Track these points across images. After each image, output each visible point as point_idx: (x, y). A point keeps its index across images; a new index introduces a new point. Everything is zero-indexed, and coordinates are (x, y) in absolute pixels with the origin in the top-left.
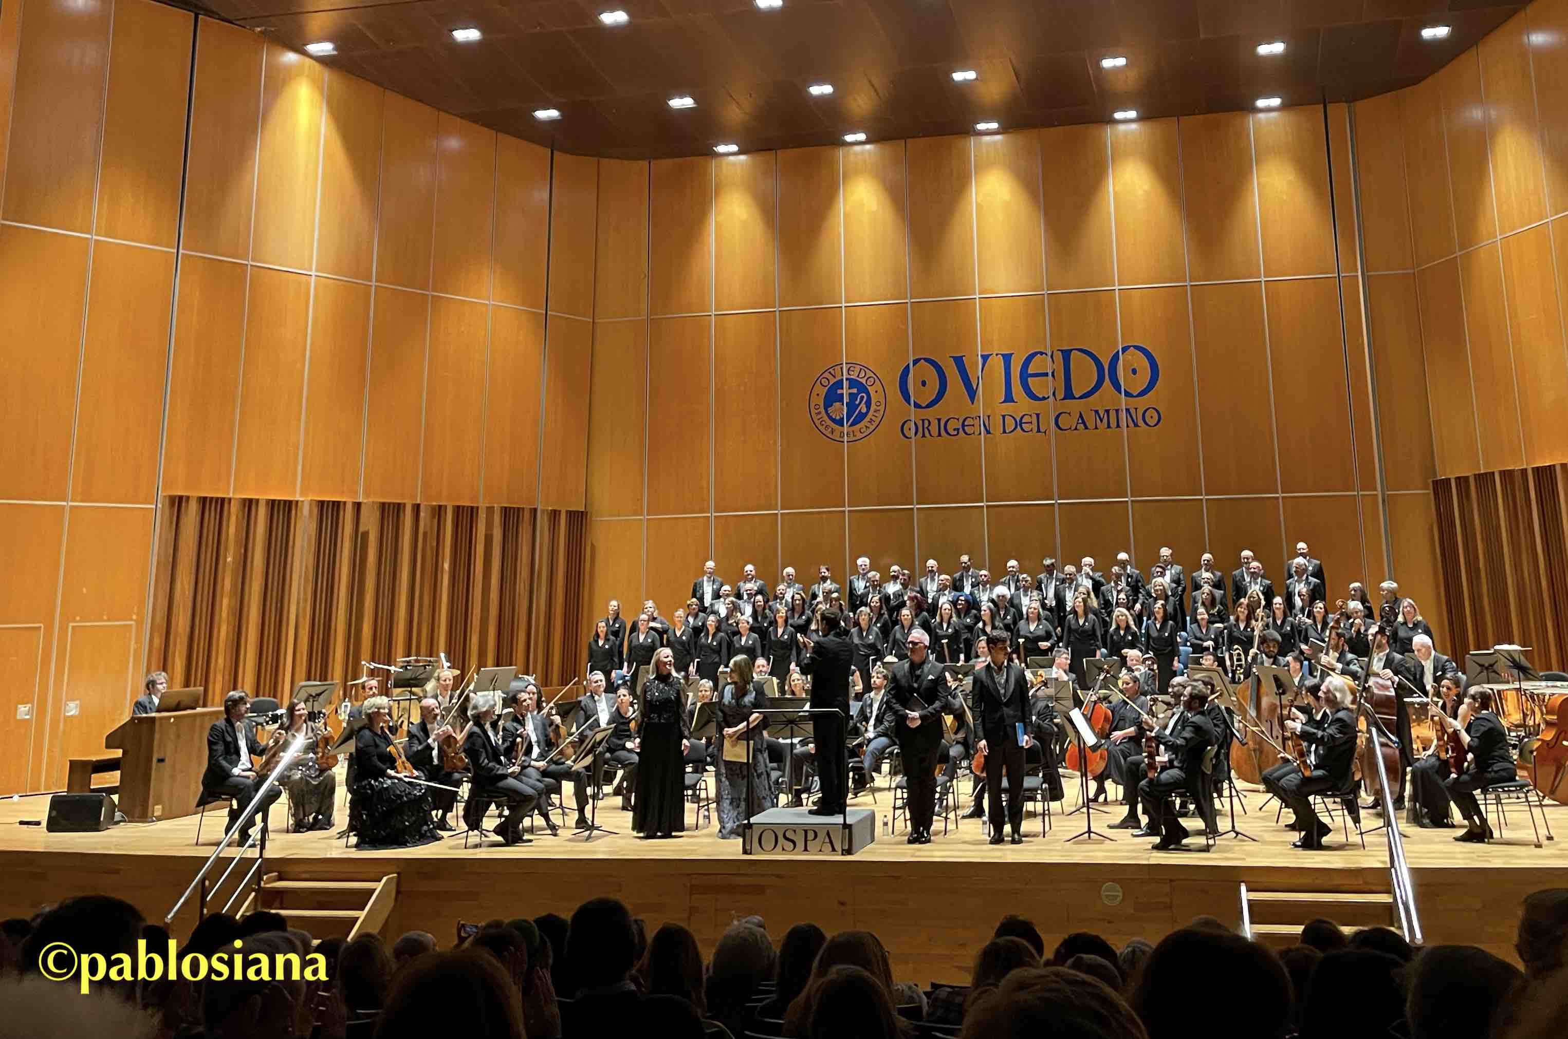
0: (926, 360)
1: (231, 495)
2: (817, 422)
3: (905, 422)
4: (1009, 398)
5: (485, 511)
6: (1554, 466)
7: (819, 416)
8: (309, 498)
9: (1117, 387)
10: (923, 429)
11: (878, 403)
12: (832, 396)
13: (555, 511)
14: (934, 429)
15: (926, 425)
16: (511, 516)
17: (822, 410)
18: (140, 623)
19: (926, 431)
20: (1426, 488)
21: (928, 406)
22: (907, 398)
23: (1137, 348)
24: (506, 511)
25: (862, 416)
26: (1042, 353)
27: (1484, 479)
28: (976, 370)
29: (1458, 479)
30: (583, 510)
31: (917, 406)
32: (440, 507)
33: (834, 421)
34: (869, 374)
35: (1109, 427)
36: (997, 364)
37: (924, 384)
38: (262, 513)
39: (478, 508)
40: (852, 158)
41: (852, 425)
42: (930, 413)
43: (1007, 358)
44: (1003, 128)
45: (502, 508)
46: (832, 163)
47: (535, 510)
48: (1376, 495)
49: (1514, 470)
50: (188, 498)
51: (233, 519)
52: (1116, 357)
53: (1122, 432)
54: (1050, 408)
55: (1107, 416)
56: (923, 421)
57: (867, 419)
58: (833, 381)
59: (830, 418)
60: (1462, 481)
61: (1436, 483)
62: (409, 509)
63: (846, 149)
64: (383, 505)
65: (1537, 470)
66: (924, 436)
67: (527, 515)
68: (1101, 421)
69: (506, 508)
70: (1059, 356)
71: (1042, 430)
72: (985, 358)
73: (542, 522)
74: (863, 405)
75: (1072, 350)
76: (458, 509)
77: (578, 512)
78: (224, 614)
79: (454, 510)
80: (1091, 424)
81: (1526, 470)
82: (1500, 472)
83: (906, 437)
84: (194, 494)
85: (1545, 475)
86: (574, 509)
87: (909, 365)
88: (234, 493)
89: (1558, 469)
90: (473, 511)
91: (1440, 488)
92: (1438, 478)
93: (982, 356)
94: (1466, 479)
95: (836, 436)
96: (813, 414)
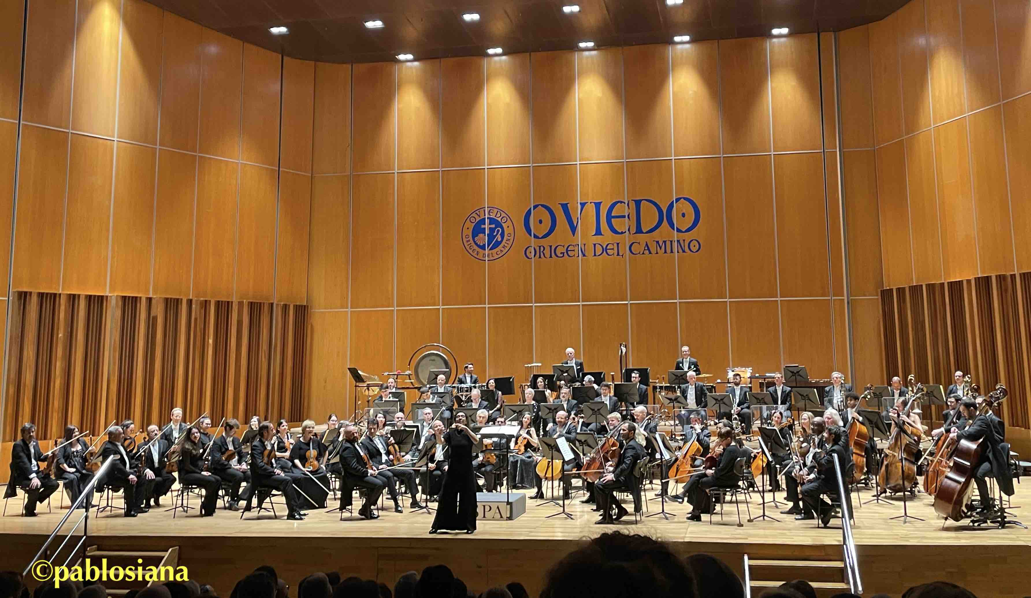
0: (542, 206)
1: (60, 292)
2: (468, 247)
3: (528, 247)
4: (598, 232)
5: (237, 304)
6: (962, 281)
7: (469, 243)
8: (116, 295)
9: (672, 225)
10: (539, 252)
11: (509, 235)
12: (478, 230)
13: (286, 305)
14: (547, 253)
15: (542, 250)
16: (255, 308)
17: (471, 238)
19: (542, 253)
20: (877, 296)
21: (544, 237)
22: (529, 231)
23: (685, 199)
24: (251, 304)
25: (498, 244)
26: (621, 202)
27: (916, 290)
28: (576, 213)
29: (898, 289)
30: (305, 304)
31: (535, 236)
32: (206, 301)
33: (479, 246)
34: (503, 215)
35: (665, 252)
36: (591, 209)
37: (541, 222)
38: (83, 304)
39: (232, 302)
40: (493, 65)
41: (491, 249)
42: (545, 242)
43: (598, 205)
44: (598, 46)
45: (249, 302)
46: (479, 70)
47: (272, 304)
48: (844, 299)
49: (935, 284)
50: (31, 293)
51: (63, 308)
52: (671, 206)
53: (675, 257)
54: (627, 239)
55: (664, 245)
56: (540, 247)
57: (502, 245)
58: (478, 219)
59: (476, 244)
60: (901, 291)
61: (883, 292)
62: (184, 302)
63: (489, 59)
64: (167, 300)
65: (951, 284)
66: (540, 257)
67: (266, 308)
68: (661, 248)
69: (251, 303)
70: (632, 204)
71: (621, 254)
72: (583, 205)
73: (277, 313)
74: (499, 236)
75: (641, 200)
76: (218, 303)
77: (302, 306)
78: (58, 372)
79: (215, 304)
80: (653, 251)
81: (943, 283)
82: (926, 285)
83: (528, 258)
84: (35, 290)
85: (956, 287)
86: (298, 304)
87: (530, 209)
88: (62, 290)
89: (965, 283)
90: (229, 304)
91: (886, 295)
92: (885, 288)
93: (581, 203)
94: (904, 289)
95: (480, 256)
96: (465, 242)
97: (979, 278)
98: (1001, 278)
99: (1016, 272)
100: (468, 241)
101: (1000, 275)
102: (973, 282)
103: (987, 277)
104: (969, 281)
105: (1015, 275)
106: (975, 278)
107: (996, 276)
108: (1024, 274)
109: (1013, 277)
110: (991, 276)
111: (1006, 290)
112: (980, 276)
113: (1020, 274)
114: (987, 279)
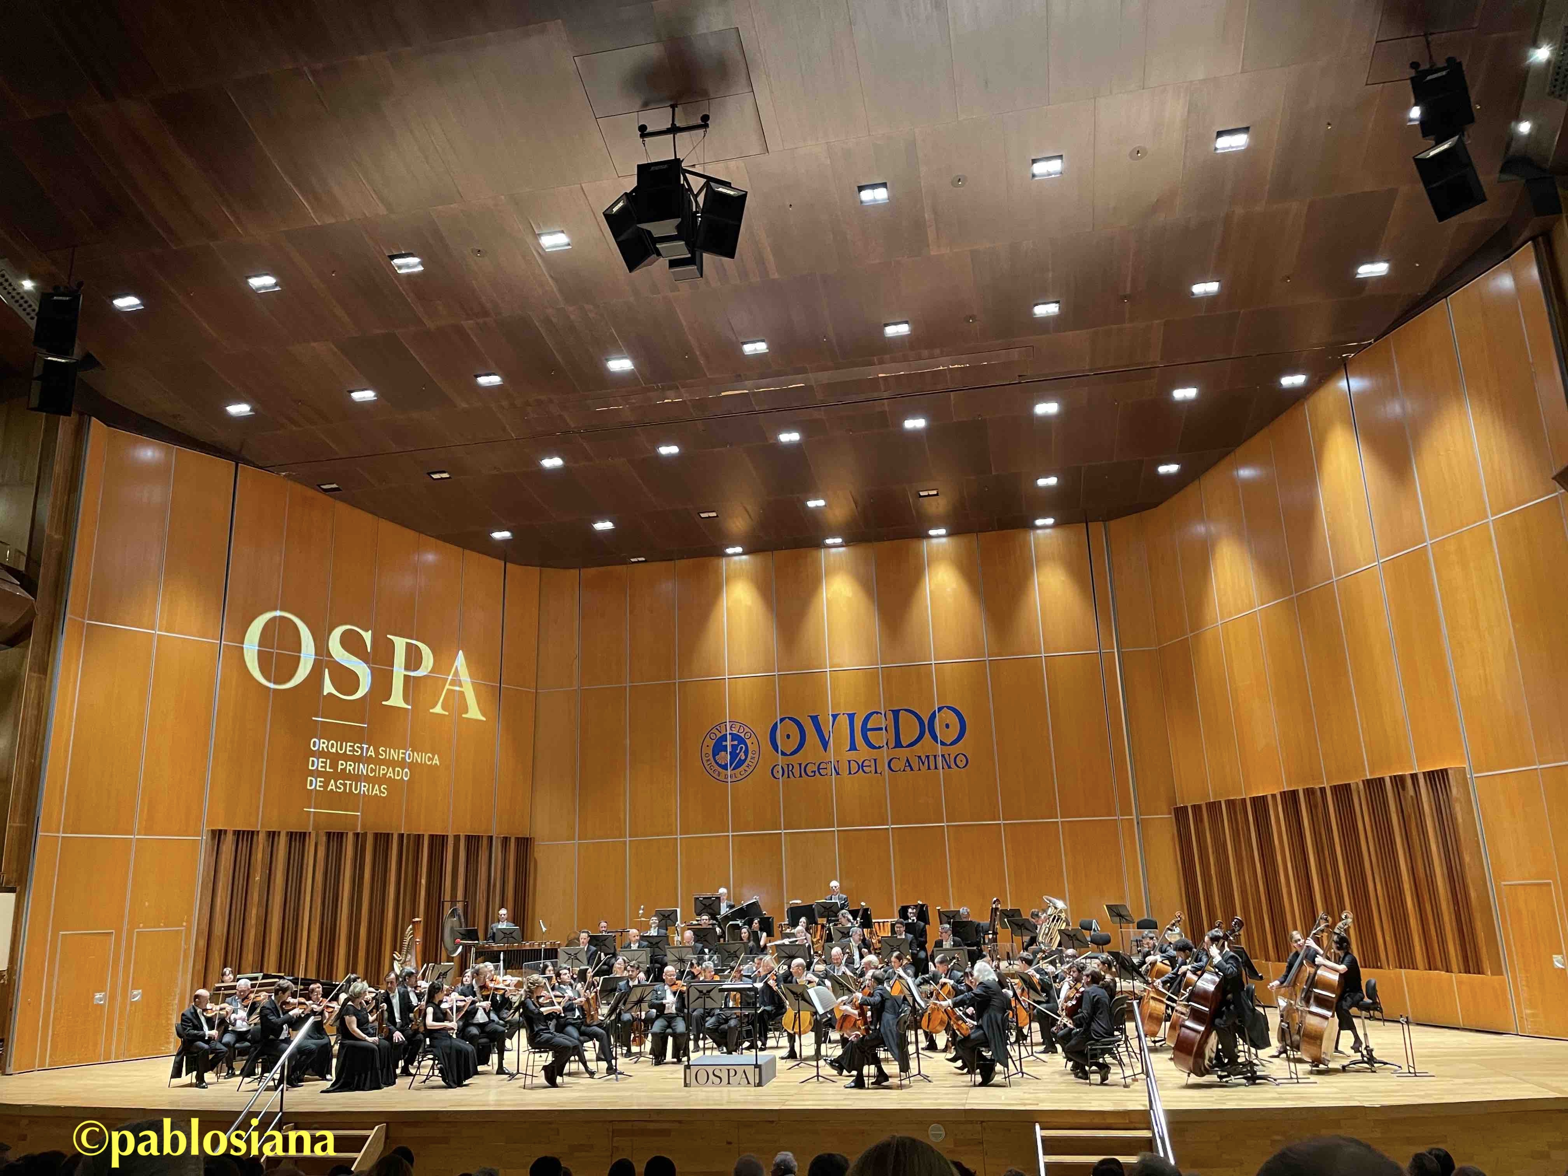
0: (791, 719)
1: (259, 829)
2: (708, 767)
3: (775, 766)
4: (853, 747)
5: (453, 837)
6: (1266, 796)
7: (709, 763)
8: (320, 830)
9: (935, 738)
10: (788, 771)
11: (754, 753)
12: (719, 747)
13: (506, 838)
14: (796, 771)
15: (790, 769)
16: (473, 841)
17: (711, 757)
18: (189, 929)
19: (790, 772)
20: (1170, 814)
21: (792, 754)
22: (775, 747)
23: (948, 708)
24: (469, 838)
25: (741, 763)
26: (877, 713)
27: (1213, 807)
28: (827, 727)
29: (1194, 807)
30: (528, 836)
31: (783, 754)
32: (419, 835)
33: (720, 766)
34: (747, 730)
35: (929, 768)
36: (844, 721)
37: (788, 736)
38: (283, 841)
39: (447, 836)
40: (732, 566)
41: (734, 769)
42: (795, 760)
43: (851, 717)
44: (845, 543)
45: (466, 836)
46: (717, 571)
47: (491, 837)
48: (1132, 819)
49: (1236, 799)
50: (226, 831)
51: (261, 846)
52: (933, 715)
53: (939, 774)
54: (884, 755)
55: (927, 760)
56: (788, 765)
57: (746, 764)
58: (719, 735)
59: (717, 763)
60: (1197, 808)
61: (1177, 810)
62: (395, 837)
63: (728, 559)
64: (376, 834)
65: (1254, 800)
66: (789, 777)
67: (485, 842)
68: (923, 763)
69: (469, 836)
70: (890, 716)
71: (879, 771)
72: (835, 717)
73: (497, 846)
74: (742, 754)
75: (900, 710)
76: (432, 838)
77: (524, 838)
78: (253, 921)
79: (429, 841)
80: (915, 767)
81: (1245, 799)
82: (1225, 801)
83: (775, 777)
84: (230, 828)
85: (1260, 803)
86: (520, 836)
87: (777, 722)
88: (261, 828)
89: (1270, 798)
90: (444, 838)
91: (1180, 813)
92: (1178, 806)
93: (832, 715)
94: (1200, 806)
95: (722, 778)
96: (705, 762)
97: (1284, 792)
98: (1309, 792)
99: (1325, 785)
100: (708, 760)
101: (1307, 789)
102: (1279, 797)
103: (1294, 791)
104: (1274, 796)
105: (1324, 788)
106: (1281, 793)
107: (1304, 789)
108: (1335, 786)
109: (1323, 790)
110: (1298, 790)
111: (1316, 807)
112: (1286, 790)
113: (1331, 787)
114: (1294, 793)
